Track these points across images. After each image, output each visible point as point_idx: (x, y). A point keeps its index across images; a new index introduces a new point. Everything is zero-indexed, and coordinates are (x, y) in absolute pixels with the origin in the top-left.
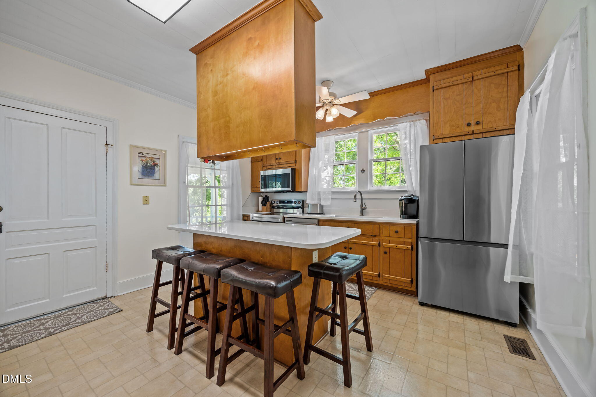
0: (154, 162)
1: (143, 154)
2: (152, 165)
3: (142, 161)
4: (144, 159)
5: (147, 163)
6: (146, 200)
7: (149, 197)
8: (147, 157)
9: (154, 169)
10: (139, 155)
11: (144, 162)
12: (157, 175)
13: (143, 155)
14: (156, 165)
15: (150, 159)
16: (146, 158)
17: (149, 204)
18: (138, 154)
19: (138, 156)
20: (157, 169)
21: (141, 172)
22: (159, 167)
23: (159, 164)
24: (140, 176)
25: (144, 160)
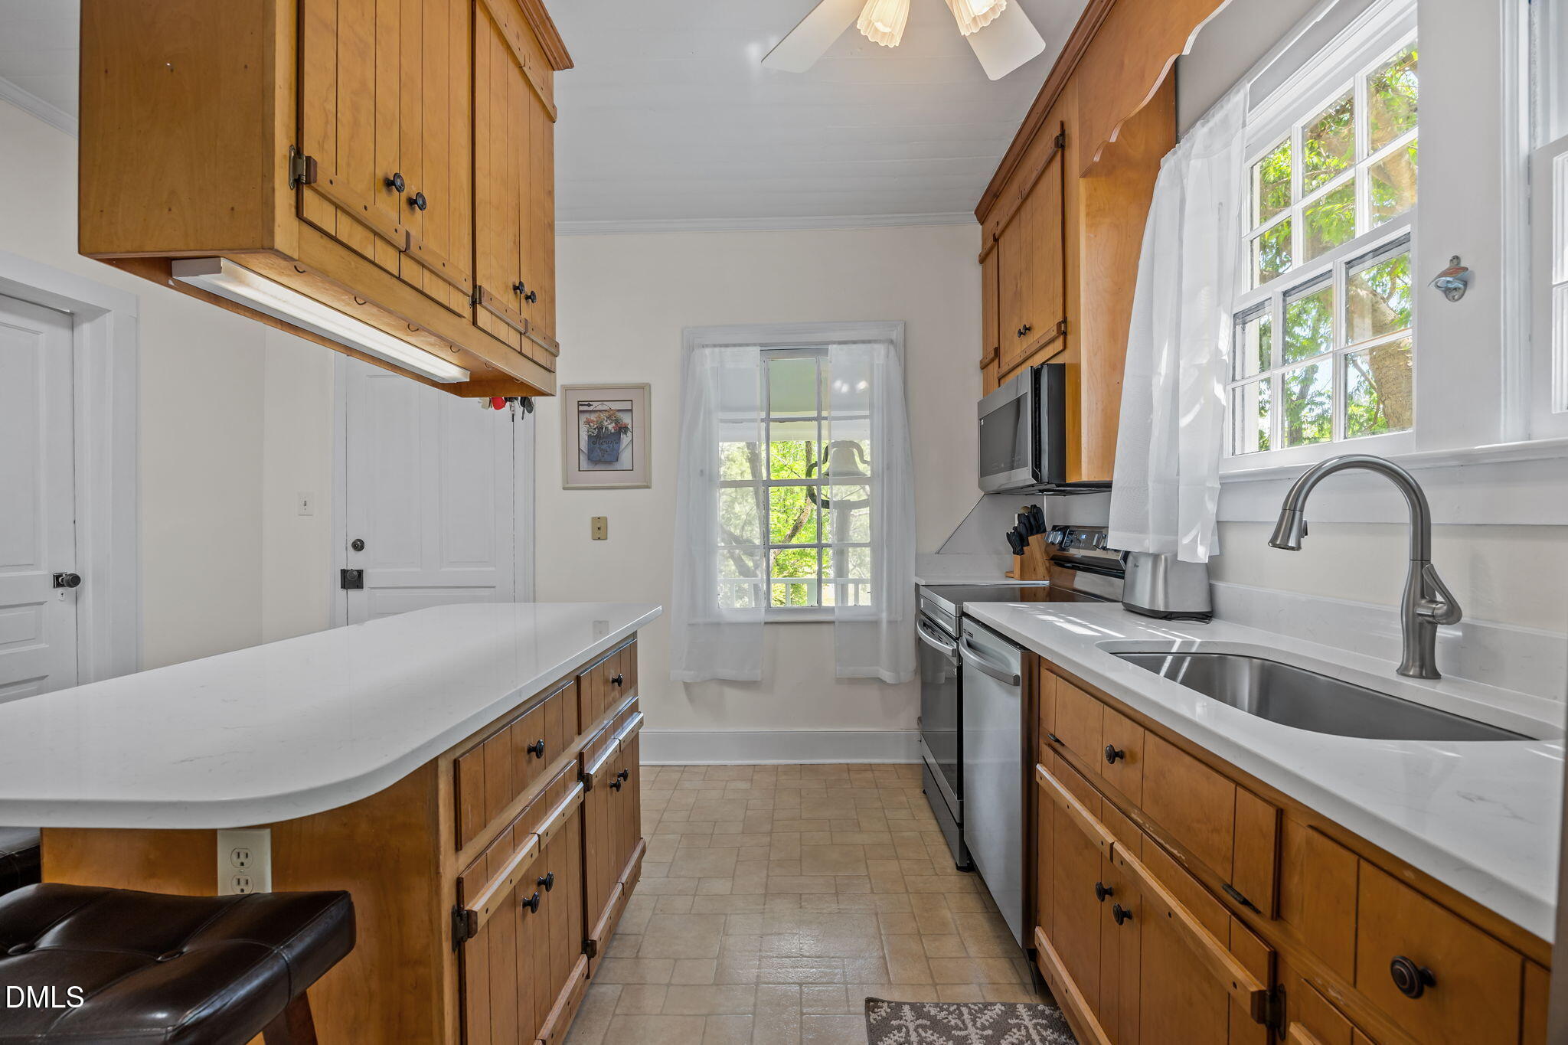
0: (617, 421)
1: (589, 405)
2: (613, 431)
3: (588, 422)
4: (593, 417)
5: (600, 428)
6: (600, 529)
7: (606, 519)
8: (600, 411)
9: (618, 440)
10: (581, 408)
11: (592, 424)
12: (625, 457)
13: (591, 408)
14: (622, 429)
15: (607, 414)
16: (597, 415)
17: (606, 539)
18: (579, 405)
19: (580, 412)
20: (625, 439)
21: (586, 452)
22: (629, 434)
23: (630, 427)
24: (584, 464)
25: (592, 421)
